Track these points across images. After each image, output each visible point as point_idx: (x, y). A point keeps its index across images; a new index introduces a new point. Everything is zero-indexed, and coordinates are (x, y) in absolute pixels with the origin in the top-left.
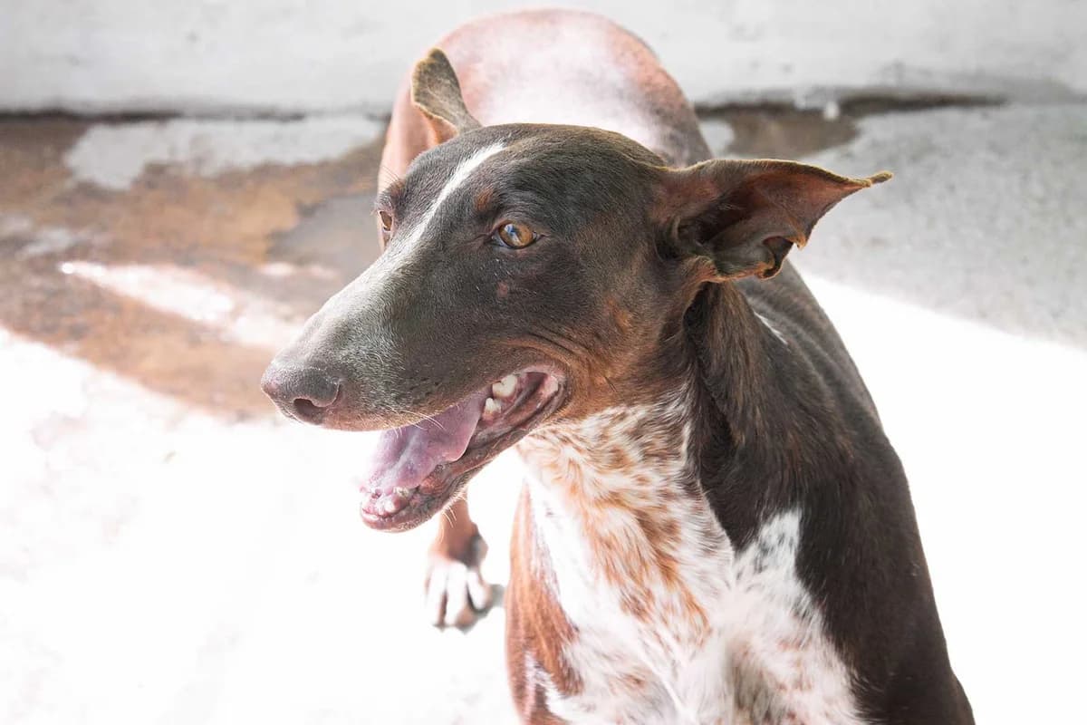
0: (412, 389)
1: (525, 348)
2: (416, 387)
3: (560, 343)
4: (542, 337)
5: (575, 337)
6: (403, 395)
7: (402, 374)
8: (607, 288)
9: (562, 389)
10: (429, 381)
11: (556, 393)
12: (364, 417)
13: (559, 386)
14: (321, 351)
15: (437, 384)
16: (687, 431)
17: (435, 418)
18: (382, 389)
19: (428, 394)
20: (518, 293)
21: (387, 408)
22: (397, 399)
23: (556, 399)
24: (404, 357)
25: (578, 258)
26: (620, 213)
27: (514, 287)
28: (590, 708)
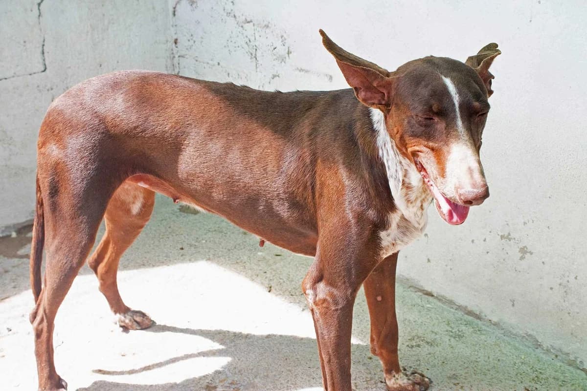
28: (388, 235)
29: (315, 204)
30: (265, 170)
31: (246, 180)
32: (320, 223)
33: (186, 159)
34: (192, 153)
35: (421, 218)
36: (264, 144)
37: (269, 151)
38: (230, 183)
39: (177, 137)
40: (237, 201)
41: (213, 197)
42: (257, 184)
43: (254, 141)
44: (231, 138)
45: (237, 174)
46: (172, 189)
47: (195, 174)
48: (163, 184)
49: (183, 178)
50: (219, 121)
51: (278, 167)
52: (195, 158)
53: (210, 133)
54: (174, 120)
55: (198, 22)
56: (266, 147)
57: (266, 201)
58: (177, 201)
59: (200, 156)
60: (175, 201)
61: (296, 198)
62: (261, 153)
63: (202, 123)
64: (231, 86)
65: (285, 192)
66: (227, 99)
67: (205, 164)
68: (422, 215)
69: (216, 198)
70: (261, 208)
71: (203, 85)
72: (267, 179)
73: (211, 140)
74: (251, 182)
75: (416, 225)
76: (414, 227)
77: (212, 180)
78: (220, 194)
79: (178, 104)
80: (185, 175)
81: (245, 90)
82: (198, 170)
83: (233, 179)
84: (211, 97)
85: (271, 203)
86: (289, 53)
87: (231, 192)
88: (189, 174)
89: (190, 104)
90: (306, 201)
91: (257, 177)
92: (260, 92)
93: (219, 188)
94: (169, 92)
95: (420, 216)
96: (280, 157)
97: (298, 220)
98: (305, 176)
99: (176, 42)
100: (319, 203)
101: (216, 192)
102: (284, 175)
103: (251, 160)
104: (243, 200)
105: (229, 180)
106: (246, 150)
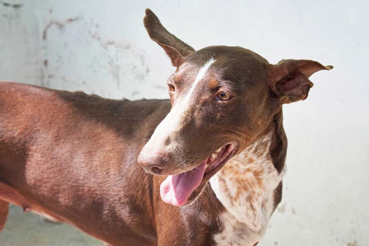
0: (191, 158)
1: (226, 137)
2: (192, 157)
3: (238, 133)
4: (232, 132)
5: (242, 130)
6: (188, 161)
7: (187, 153)
8: (255, 112)
9: (236, 148)
10: (196, 154)
11: (234, 150)
12: (175, 170)
13: (235, 147)
14: (160, 148)
15: (199, 155)
16: (269, 144)
17: (198, 167)
18: (181, 160)
19: (196, 159)
20: (224, 116)
21: (183, 166)
22: (186, 162)
23: (234, 151)
24: (188, 147)
25: (245, 103)
26: (260, 85)
27: (222, 115)
28: (223, 238)
29: (153, 208)
30: (107, 173)
31: (90, 184)
32: (158, 228)
33: (33, 165)
34: (39, 159)
35: (255, 219)
36: (107, 148)
37: (111, 154)
38: (75, 187)
39: (26, 142)
40: (83, 206)
41: (60, 202)
42: (100, 188)
43: (98, 145)
44: (76, 142)
45: (82, 178)
46: (22, 198)
47: (42, 180)
48: (12, 193)
49: (32, 184)
50: (66, 126)
51: (119, 170)
52: (42, 163)
53: (57, 139)
54: (23, 126)
55: (66, 45)
56: (109, 151)
57: (110, 205)
58: (27, 209)
59: (47, 161)
60: (24, 210)
61: (136, 201)
62: (104, 157)
63: (50, 128)
64: (81, 95)
65: (125, 196)
66: (75, 105)
67: (52, 170)
68: (255, 215)
69: (62, 203)
70: (106, 212)
71: (53, 93)
72: (110, 183)
73: (58, 145)
74: (95, 186)
75: (252, 227)
76: (251, 230)
77: (58, 186)
78: (66, 199)
79: (28, 110)
80: (33, 181)
81: (95, 98)
82: (46, 176)
83: (77, 183)
84: (60, 104)
85: (114, 207)
86: (148, 71)
87: (76, 196)
88: (37, 180)
89: (39, 111)
90: (145, 205)
91: (99, 181)
92: (108, 100)
93: (66, 193)
94: (20, 99)
95: (253, 218)
96: (121, 160)
97: (139, 224)
98: (144, 178)
99: (46, 63)
100: (157, 207)
101: (62, 197)
102: (124, 178)
103: (95, 163)
104: (88, 204)
105: (74, 184)
106: (90, 154)
